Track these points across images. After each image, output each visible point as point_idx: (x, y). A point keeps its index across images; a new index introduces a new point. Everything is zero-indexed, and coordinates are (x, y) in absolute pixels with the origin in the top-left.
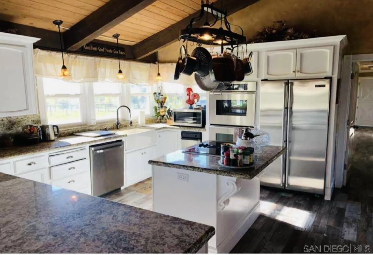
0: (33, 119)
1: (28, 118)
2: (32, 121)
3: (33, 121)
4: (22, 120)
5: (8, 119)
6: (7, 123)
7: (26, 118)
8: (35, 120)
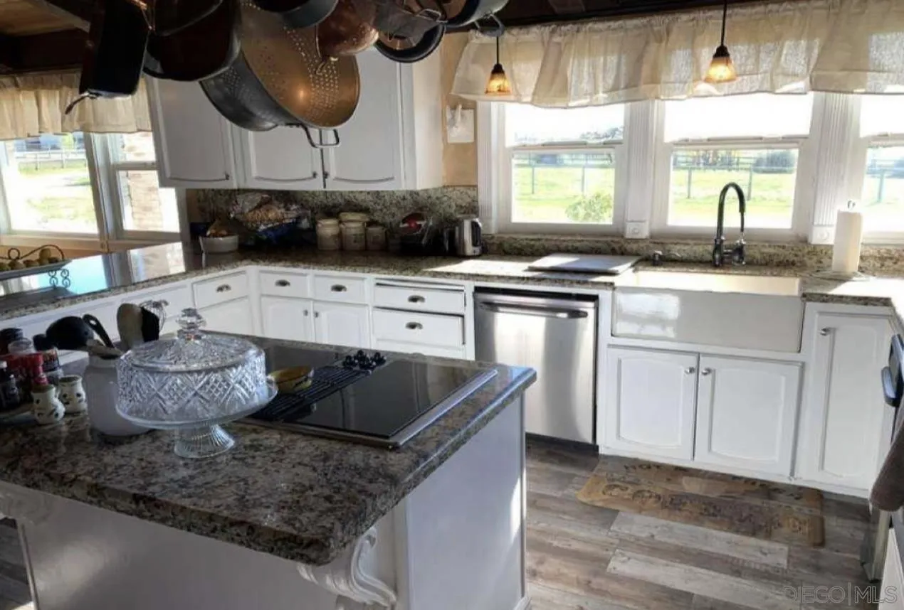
0: (459, 202)
1: (450, 198)
2: (457, 206)
3: (461, 207)
4: (438, 202)
5: (412, 198)
6: (411, 206)
7: (445, 198)
8: (464, 205)
